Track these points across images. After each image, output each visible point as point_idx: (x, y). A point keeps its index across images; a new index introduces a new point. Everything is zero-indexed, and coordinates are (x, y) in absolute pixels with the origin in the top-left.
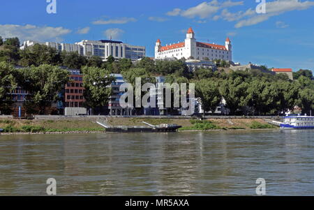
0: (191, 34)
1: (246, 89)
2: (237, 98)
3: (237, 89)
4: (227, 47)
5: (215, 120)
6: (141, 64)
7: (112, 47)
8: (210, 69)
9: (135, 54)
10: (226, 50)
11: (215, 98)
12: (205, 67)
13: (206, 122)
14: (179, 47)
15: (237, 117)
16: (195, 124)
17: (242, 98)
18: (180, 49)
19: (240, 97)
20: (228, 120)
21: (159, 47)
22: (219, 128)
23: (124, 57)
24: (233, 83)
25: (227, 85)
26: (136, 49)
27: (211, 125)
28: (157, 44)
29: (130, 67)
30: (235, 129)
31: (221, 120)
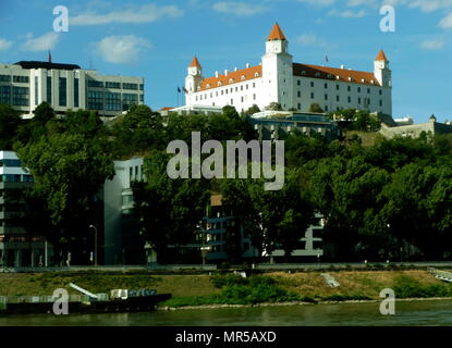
0: (278, 44)
1: (379, 186)
2: (354, 214)
3: (353, 188)
4: (379, 77)
5: (286, 276)
6: (124, 124)
7: (49, 80)
8: (319, 136)
9: (114, 99)
10: (376, 84)
11: (289, 213)
12: (304, 129)
13: (259, 281)
14: (247, 78)
15: (354, 266)
16: (225, 288)
17: (369, 212)
18: (250, 82)
19: (362, 211)
20: (327, 275)
21: (197, 78)
22: (294, 297)
23: (82, 105)
24: (342, 172)
25: (328, 178)
26: (117, 85)
27: (271, 290)
28: (192, 71)
29: (94, 132)
30: (339, 299)
31: (304, 276)
